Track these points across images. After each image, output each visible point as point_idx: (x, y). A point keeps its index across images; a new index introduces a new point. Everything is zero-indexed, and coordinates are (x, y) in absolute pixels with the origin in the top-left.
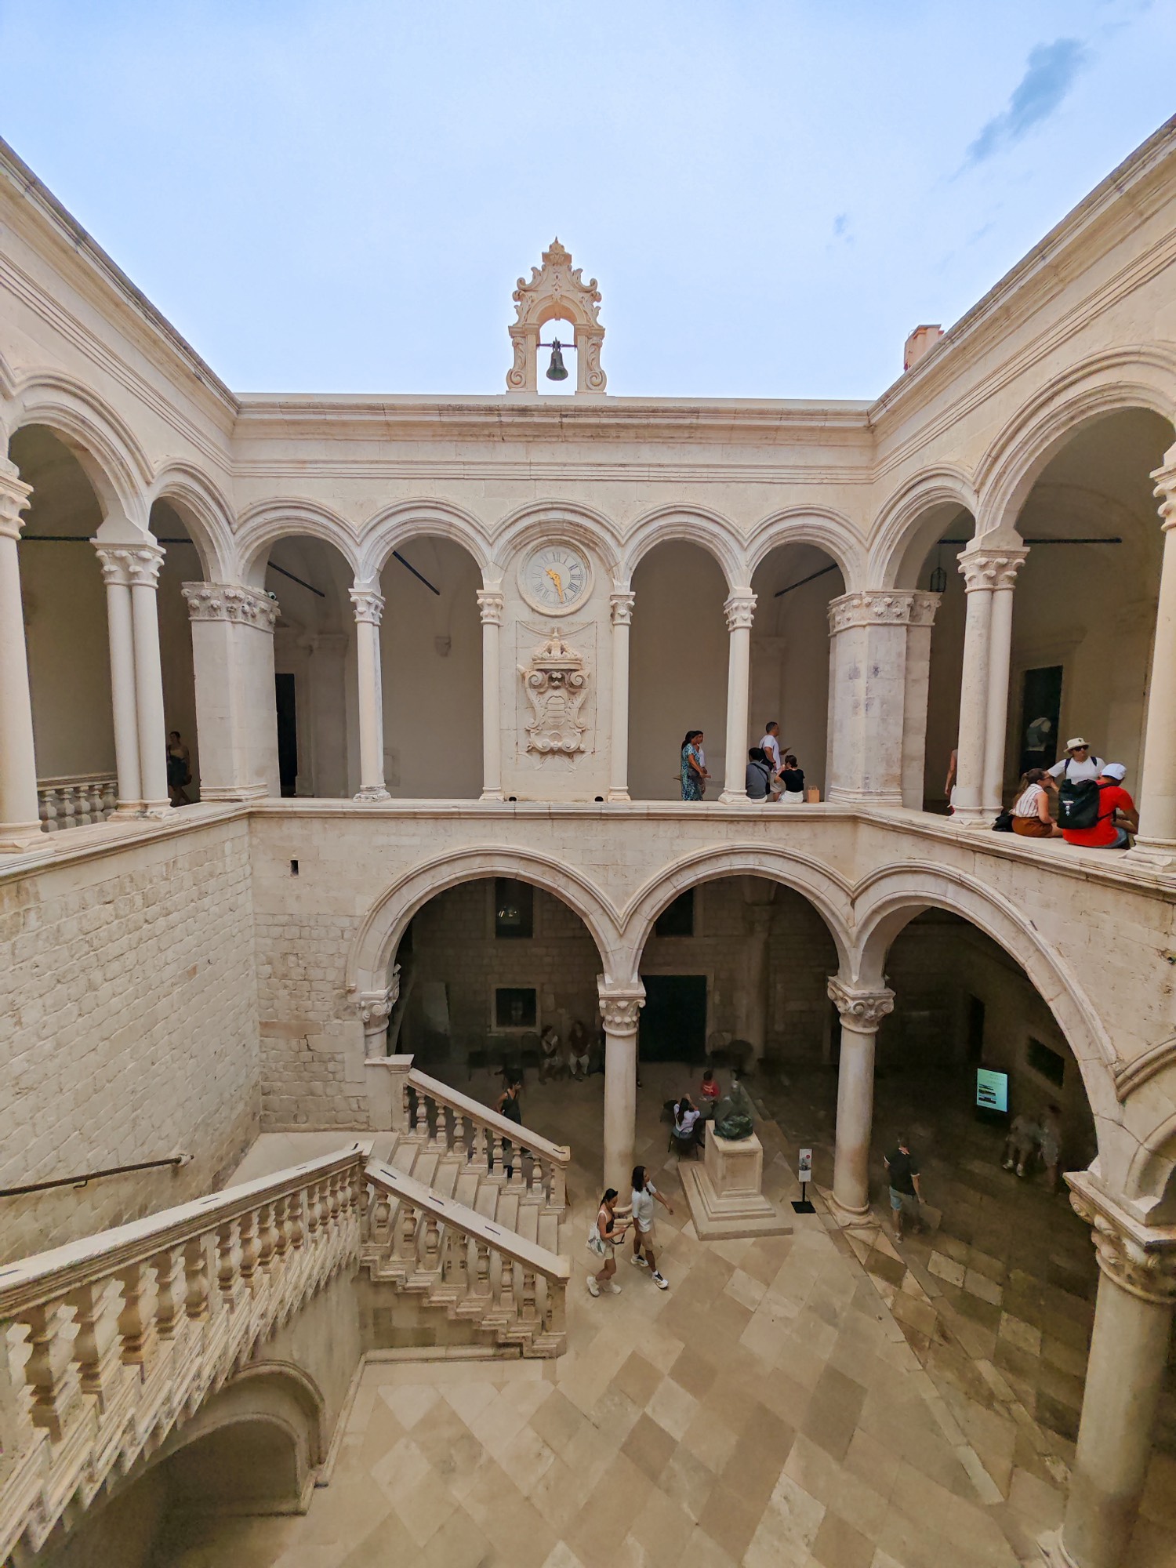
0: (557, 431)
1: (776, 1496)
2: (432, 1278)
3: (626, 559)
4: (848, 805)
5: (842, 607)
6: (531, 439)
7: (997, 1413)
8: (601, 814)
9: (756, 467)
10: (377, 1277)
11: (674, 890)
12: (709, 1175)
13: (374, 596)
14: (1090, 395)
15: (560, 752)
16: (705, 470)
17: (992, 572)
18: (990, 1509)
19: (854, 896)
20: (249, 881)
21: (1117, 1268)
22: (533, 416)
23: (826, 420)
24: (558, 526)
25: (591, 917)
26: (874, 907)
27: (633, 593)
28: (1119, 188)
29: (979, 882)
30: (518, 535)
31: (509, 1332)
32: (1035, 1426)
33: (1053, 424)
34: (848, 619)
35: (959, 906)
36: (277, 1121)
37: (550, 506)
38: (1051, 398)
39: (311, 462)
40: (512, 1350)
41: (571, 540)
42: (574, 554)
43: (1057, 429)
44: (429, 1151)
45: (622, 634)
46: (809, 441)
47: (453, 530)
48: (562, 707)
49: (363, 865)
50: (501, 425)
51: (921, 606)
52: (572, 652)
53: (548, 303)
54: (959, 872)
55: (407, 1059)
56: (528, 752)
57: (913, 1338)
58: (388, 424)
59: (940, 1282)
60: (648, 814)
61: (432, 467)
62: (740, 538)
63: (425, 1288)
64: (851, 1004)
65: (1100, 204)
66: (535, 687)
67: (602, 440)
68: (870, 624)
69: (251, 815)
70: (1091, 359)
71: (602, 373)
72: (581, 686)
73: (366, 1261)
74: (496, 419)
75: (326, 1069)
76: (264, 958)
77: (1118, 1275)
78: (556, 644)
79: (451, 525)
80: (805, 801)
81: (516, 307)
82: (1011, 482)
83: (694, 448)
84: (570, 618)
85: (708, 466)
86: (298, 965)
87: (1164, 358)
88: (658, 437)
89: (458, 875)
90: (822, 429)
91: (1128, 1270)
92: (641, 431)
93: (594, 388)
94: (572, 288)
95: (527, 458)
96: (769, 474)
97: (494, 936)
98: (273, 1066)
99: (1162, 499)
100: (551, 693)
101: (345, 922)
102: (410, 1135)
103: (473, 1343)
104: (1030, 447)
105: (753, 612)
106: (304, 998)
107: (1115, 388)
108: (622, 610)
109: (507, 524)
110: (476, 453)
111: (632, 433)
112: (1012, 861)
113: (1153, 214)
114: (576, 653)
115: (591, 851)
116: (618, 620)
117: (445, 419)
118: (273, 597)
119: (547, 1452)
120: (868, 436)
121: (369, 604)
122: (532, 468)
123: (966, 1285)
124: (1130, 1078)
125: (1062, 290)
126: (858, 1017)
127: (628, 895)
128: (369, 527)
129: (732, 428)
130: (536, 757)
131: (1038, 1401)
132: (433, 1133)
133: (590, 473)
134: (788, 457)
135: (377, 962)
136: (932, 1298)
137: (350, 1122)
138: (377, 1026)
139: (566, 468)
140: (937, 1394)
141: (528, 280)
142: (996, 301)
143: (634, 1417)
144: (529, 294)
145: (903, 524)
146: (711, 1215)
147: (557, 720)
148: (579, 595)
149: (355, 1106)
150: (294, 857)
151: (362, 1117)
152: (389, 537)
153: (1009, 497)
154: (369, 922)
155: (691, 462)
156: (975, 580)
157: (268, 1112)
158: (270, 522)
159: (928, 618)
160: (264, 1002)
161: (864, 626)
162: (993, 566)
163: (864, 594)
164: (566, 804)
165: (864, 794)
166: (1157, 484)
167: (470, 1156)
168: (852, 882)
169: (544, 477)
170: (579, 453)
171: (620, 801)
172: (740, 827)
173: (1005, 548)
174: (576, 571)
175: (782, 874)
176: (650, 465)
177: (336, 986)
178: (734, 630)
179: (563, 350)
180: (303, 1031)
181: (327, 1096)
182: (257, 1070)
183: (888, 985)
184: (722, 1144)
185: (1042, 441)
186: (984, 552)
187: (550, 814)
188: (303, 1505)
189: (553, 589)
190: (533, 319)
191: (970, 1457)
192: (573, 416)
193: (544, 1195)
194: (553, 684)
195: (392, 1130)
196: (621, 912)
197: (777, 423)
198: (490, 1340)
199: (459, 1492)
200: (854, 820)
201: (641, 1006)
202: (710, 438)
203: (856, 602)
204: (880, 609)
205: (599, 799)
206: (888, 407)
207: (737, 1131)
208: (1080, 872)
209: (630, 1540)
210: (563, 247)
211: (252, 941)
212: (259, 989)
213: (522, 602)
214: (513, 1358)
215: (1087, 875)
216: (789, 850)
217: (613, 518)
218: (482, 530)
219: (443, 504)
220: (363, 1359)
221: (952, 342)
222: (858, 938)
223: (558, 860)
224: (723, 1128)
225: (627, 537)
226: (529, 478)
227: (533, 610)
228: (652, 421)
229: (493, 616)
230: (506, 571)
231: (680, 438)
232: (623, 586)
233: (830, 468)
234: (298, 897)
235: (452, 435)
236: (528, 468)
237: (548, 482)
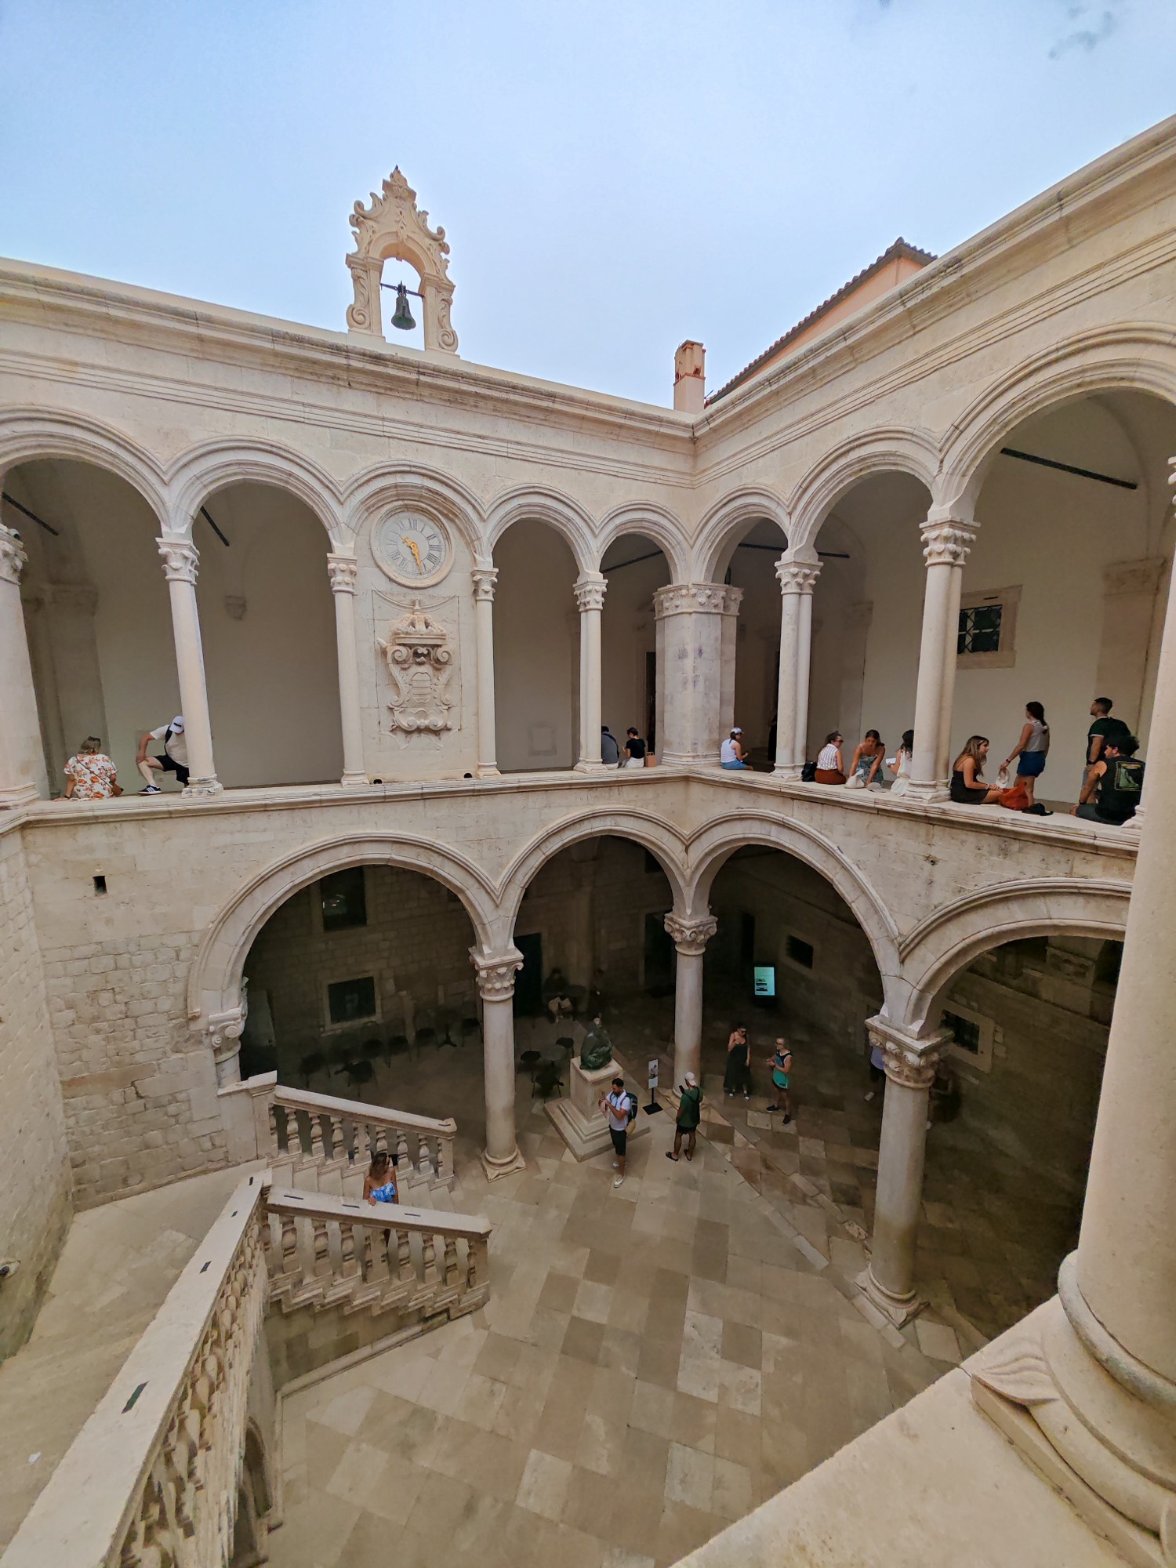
0: (413, 388)
1: (688, 1329)
2: (352, 1284)
3: (488, 534)
4: (680, 768)
5: (671, 595)
6: (383, 391)
7: (810, 1205)
8: (473, 791)
9: (604, 459)
10: (289, 1307)
11: (544, 857)
12: (576, 1105)
13: (191, 550)
14: (875, 456)
15: (427, 730)
16: (559, 454)
17: (800, 580)
18: (822, 1273)
19: (687, 844)
20: (30, 910)
21: (899, 1074)
22: (386, 366)
23: (661, 426)
24: (415, 491)
25: (468, 892)
26: (706, 851)
27: (497, 570)
28: (903, 303)
29: (797, 822)
30: (371, 496)
31: (435, 1303)
32: (834, 1204)
33: (848, 471)
34: (677, 607)
35: (781, 842)
36: (98, 1192)
37: (408, 469)
38: (848, 451)
39: (85, 365)
40: (440, 1318)
41: (429, 508)
42: (431, 523)
43: (850, 475)
44: (305, 1166)
45: (486, 609)
46: (646, 442)
47: (292, 480)
48: (429, 682)
49: (201, 872)
50: (348, 368)
51: (731, 599)
52: (437, 628)
53: (392, 240)
54: (783, 816)
55: (271, 1076)
56: (392, 731)
57: (750, 1177)
58: (201, 339)
59: (757, 1130)
60: (519, 788)
61: (262, 401)
62: (592, 525)
63: (346, 1297)
64: (688, 933)
65: (889, 311)
66: (397, 662)
67: (459, 406)
68: (695, 612)
69: (25, 826)
70: (879, 430)
71: (453, 333)
72: (445, 663)
73: (276, 1295)
74: (344, 361)
75: (166, 1114)
76: (62, 1003)
77: (899, 1078)
78: (419, 617)
79: (290, 474)
80: (645, 766)
81: (354, 233)
82: (815, 511)
83: (547, 430)
84: (430, 591)
85: (562, 451)
86: (116, 1002)
87: (929, 443)
88: (515, 414)
89: (322, 868)
90: (657, 434)
91: (906, 1071)
92: (499, 405)
93: (446, 347)
94: (417, 230)
95: (379, 411)
96: (614, 467)
97: (322, 929)
98: (87, 1129)
99: (926, 544)
100: (415, 669)
101: (181, 940)
102: (281, 1156)
103: (399, 1328)
104: (830, 486)
105: (604, 595)
106: (127, 1040)
107: (891, 455)
108: (487, 587)
109: (360, 482)
110: (319, 395)
111: (490, 405)
112: (823, 804)
113: (922, 330)
114: (441, 628)
115: (465, 827)
116: (482, 596)
117: (279, 348)
118: (16, 536)
119: (498, 1386)
120: (691, 446)
121: (186, 558)
122: (385, 423)
123: (774, 1126)
124: (908, 945)
125: (854, 368)
126: (691, 943)
127: (502, 866)
128: (181, 463)
129: (583, 418)
130: (400, 736)
131: (831, 1188)
132: (307, 1147)
133: (448, 440)
134: (629, 453)
135: (227, 978)
136: (755, 1144)
137: (203, 1164)
138: (229, 1050)
139: (423, 430)
140: (773, 1209)
141: (368, 206)
142: (808, 362)
143: (563, 1322)
144: (370, 223)
145: (723, 529)
146: (584, 1138)
147: (423, 697)
148: (438, 567)
149: (208, 1145)
150: (98, 872)
151: (219, 1154)
152: (207, 479)
153: (812, 521)
154: (215, 935)
155: (546, 444)
156: (789, 585)
157: (83, 1186)
158: (21, 437)
159: (734, 609)
160: (65, 1057)
161: (690, 613)
162: (801, 575)
163: (690, 585)
164: (437, 784)
165: (694, 757)
166: (923, 533)
167: (351, 1157)
168: (686, 832)
169: (399, 436)
170: (436, 416)
171: (491, 777)
172: (597, 793)
173: (808, 562)
174: (434, 542)
175: (633, 831)
176: (508, 442)
177: (172, 1016)
178: (586, 611)
179: (409, 297)
180: (129, 1079)
181: (168, 1143)
182: (64, 1139)
183: (712, 913)
184: (590, 1075)
185: (839, 483)
186: (796, 564)
187: (422, 794)
188: (262, 1553)
189: (410, 558)
190: (375, 254)
191: (802, 1243)
192: (429, 375)
193: (433, 1171)
194: (418, 660)
195: (258, 1158)
196: (497, 883)
197: (622, 421)
198: (415, 1319)
199: (426, 1460)
200: (686, 779)
201: (520, 969)
202: (563, 424)
203: (684, 592)
204: (703, 600)
205: (468, 776)
206: (712, 425)
207: (601, 1060)
208: (874, 808)
209: (588, 1418)
210: (405, 180)
211: (42, 984)
212: (56, 1043)
213: (377, 570)
214: (441, 1324)
215: (879, 810)
216: (639, 810)
217: (475, 491)
218: (330, 486)
219: (280, 448)
220: (279, 1397)
221: (770, 385)
222: (691, 879)
223: (433, 840)
224: (590, 1062)
225: (489, 512)
226: (382, 434)
227: (390, 579)
228: (512, 397)
229: (347, 584)
230: (358, 534)
231: (535, 418)
232: (486, 562)
233: (663, 470)
234: (109, 921)
235: (286, 368)
236: (380, 422)
237: (404, 442)
